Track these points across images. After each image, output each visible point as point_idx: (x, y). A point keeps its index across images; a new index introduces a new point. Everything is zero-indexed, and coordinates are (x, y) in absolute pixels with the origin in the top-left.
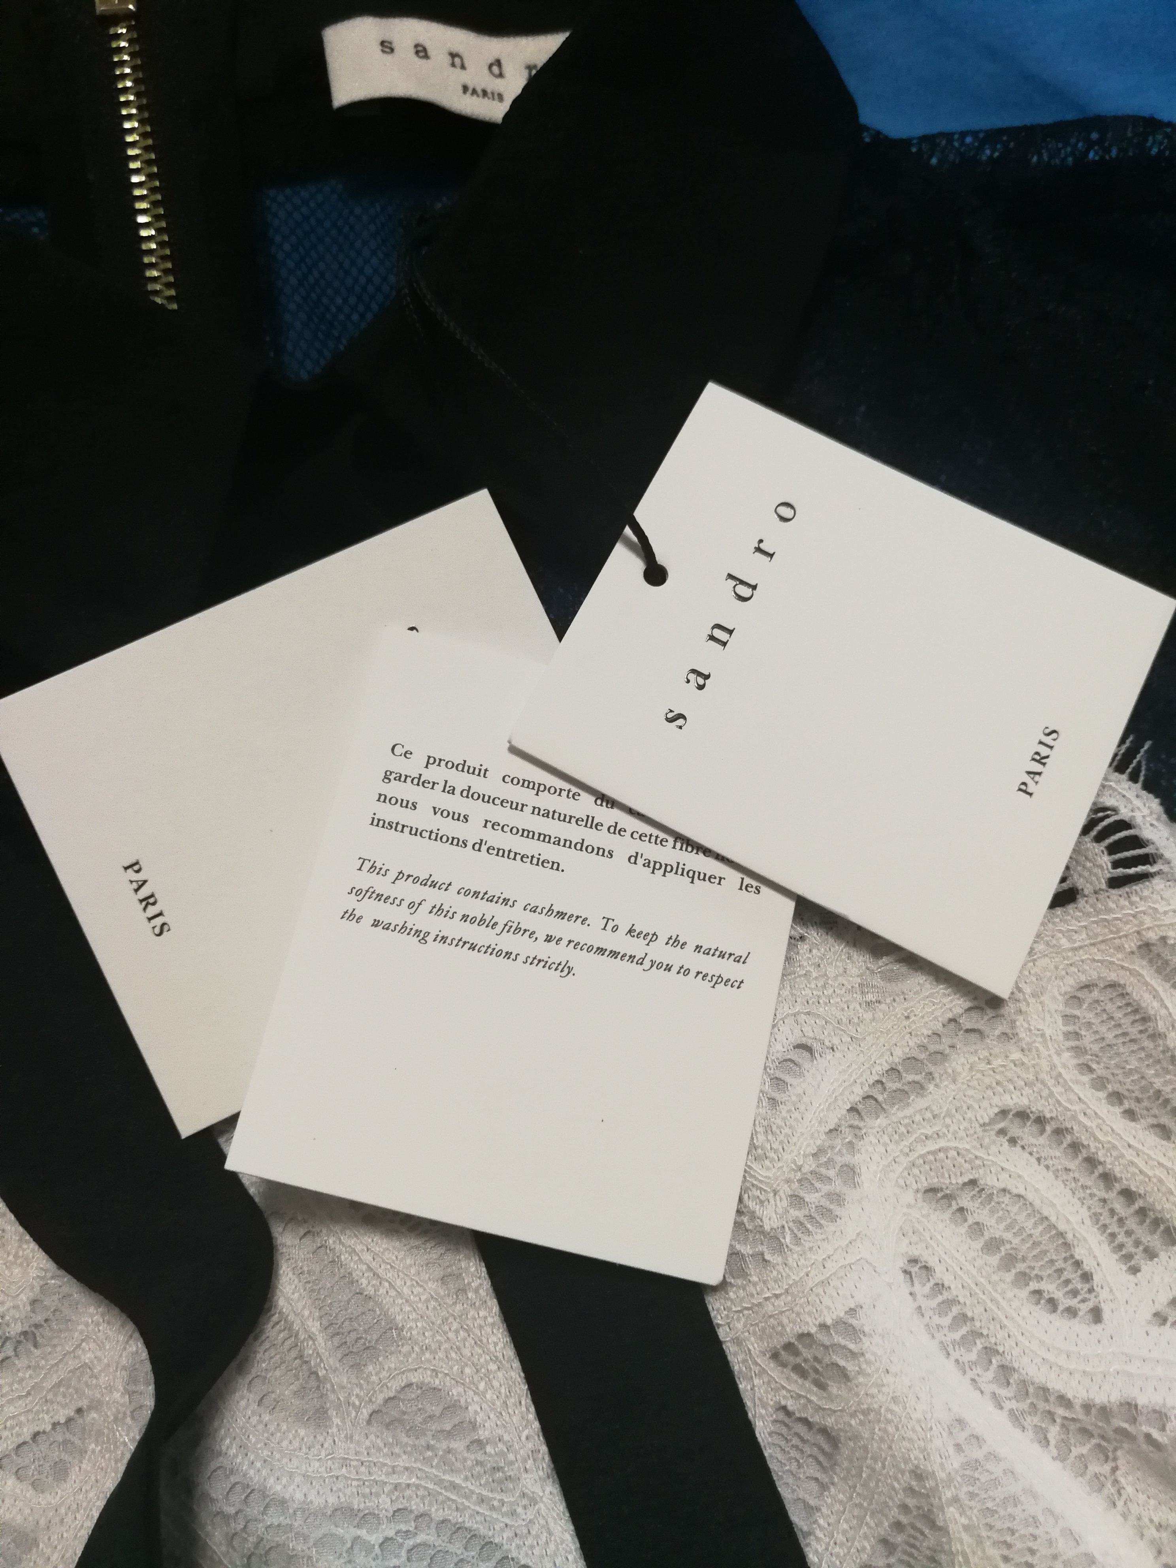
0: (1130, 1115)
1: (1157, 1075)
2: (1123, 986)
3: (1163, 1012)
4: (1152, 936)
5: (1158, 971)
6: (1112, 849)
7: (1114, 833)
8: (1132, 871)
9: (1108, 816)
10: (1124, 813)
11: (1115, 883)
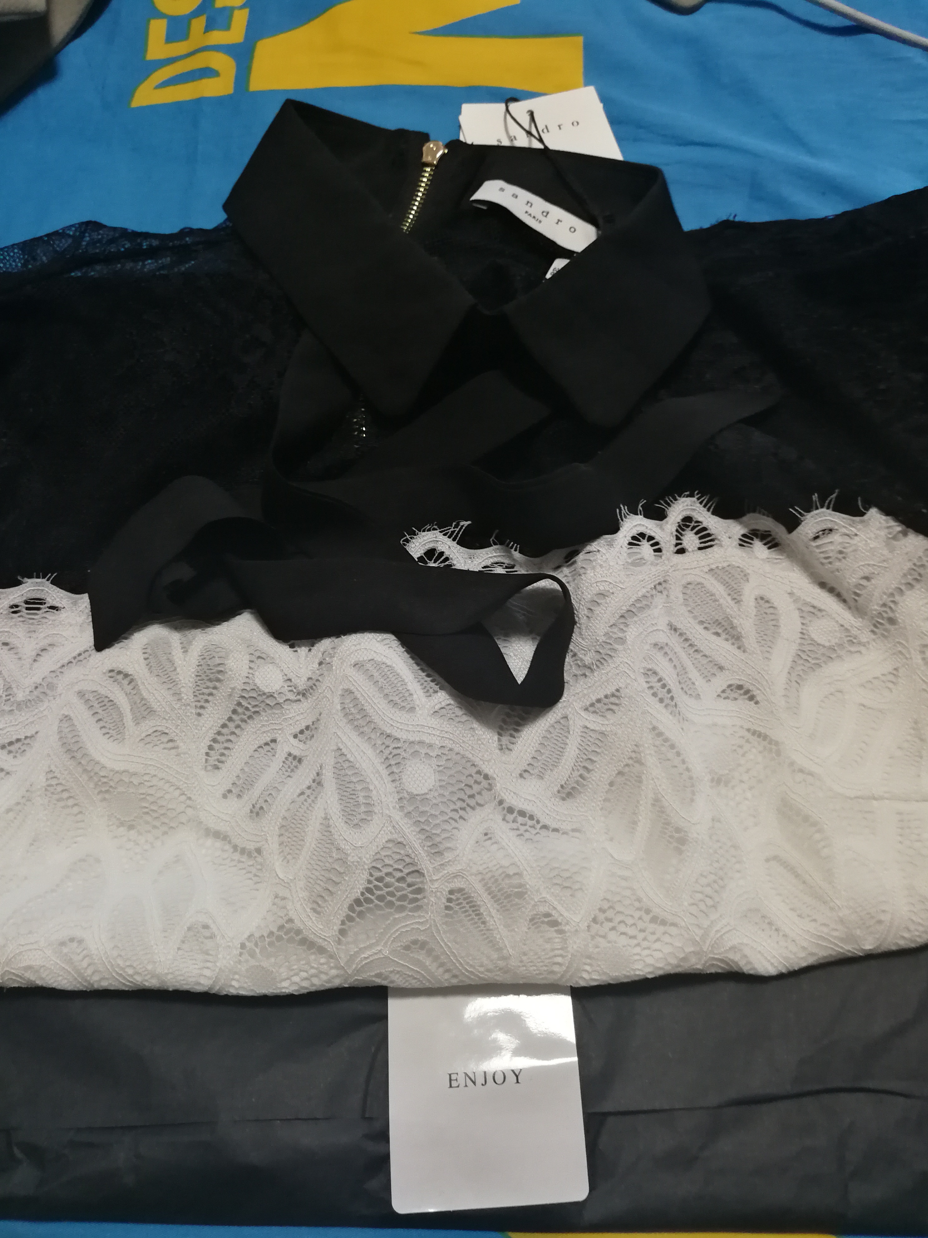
0: (706, 628)
1: (716, 614)
2: (703, 584)
3: (718, 593)
4: (713, 567)
5: (716, 578)
6: (700, 538)
7: (700, 533)
8: (707, 544)
9: (699, 525)
10: (705, 525)
11: (700, 549)
